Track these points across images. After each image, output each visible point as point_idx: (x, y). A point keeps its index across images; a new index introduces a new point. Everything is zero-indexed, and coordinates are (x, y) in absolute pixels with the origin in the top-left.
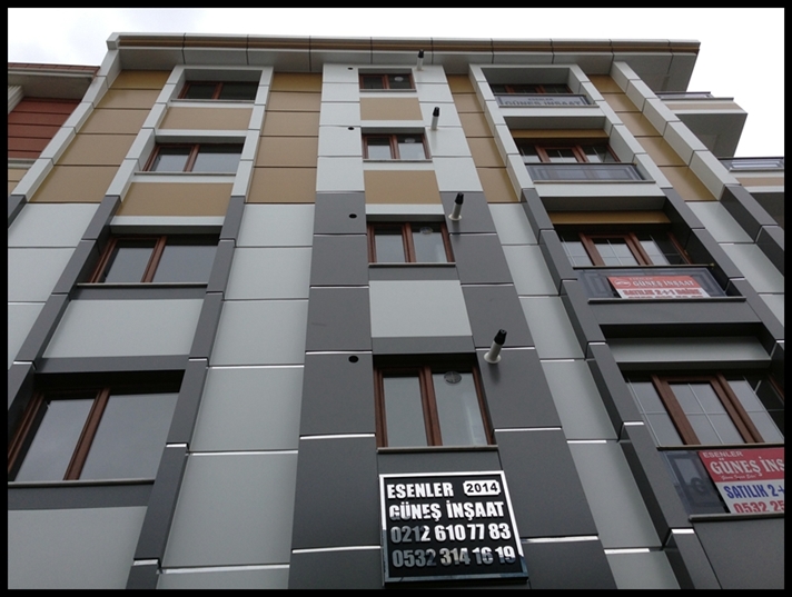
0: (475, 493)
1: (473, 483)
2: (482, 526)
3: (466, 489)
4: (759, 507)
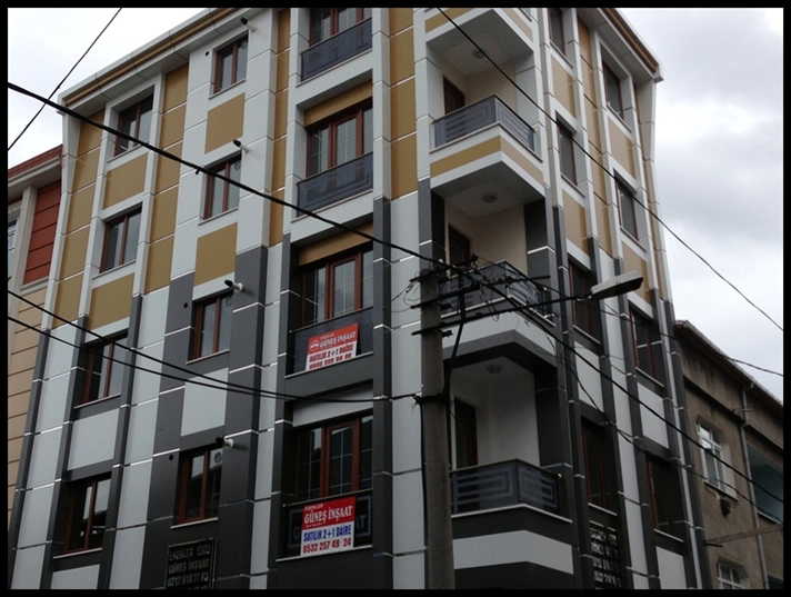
0: (201, 554)
1: (201, 547)
2: (199, 575)
3: (198, 551)
4: (314, 547)
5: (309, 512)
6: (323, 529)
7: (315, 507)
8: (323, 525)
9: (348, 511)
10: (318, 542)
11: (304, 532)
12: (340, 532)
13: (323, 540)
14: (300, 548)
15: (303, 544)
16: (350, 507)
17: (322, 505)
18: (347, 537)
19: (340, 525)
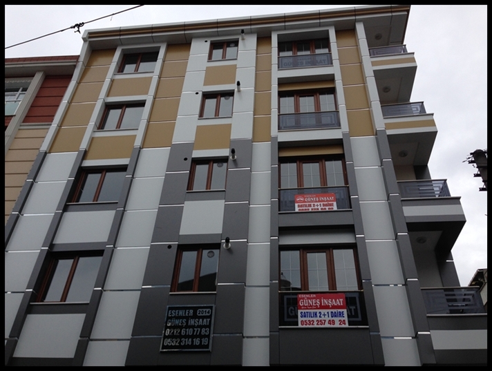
0: (201, 315)
1: (201, 310)
2: (199, 329)
3: (198, 312)
4: (311, 322)
5: (303, 298)
6: (318, 311)
7: (308, 296)
8: (317, 308)
9: (340, 302)
10: (315, 319)
11: (299, 311)
12: (334, 315)
13: (319, 319)
14: (297, 322)
15: (300, 319)
16: (341, 300)
17: (314, 296)
18: (342, 319)
19: (334, 311)
